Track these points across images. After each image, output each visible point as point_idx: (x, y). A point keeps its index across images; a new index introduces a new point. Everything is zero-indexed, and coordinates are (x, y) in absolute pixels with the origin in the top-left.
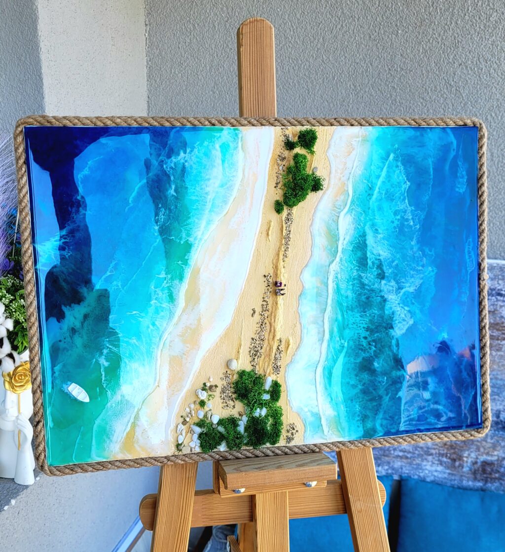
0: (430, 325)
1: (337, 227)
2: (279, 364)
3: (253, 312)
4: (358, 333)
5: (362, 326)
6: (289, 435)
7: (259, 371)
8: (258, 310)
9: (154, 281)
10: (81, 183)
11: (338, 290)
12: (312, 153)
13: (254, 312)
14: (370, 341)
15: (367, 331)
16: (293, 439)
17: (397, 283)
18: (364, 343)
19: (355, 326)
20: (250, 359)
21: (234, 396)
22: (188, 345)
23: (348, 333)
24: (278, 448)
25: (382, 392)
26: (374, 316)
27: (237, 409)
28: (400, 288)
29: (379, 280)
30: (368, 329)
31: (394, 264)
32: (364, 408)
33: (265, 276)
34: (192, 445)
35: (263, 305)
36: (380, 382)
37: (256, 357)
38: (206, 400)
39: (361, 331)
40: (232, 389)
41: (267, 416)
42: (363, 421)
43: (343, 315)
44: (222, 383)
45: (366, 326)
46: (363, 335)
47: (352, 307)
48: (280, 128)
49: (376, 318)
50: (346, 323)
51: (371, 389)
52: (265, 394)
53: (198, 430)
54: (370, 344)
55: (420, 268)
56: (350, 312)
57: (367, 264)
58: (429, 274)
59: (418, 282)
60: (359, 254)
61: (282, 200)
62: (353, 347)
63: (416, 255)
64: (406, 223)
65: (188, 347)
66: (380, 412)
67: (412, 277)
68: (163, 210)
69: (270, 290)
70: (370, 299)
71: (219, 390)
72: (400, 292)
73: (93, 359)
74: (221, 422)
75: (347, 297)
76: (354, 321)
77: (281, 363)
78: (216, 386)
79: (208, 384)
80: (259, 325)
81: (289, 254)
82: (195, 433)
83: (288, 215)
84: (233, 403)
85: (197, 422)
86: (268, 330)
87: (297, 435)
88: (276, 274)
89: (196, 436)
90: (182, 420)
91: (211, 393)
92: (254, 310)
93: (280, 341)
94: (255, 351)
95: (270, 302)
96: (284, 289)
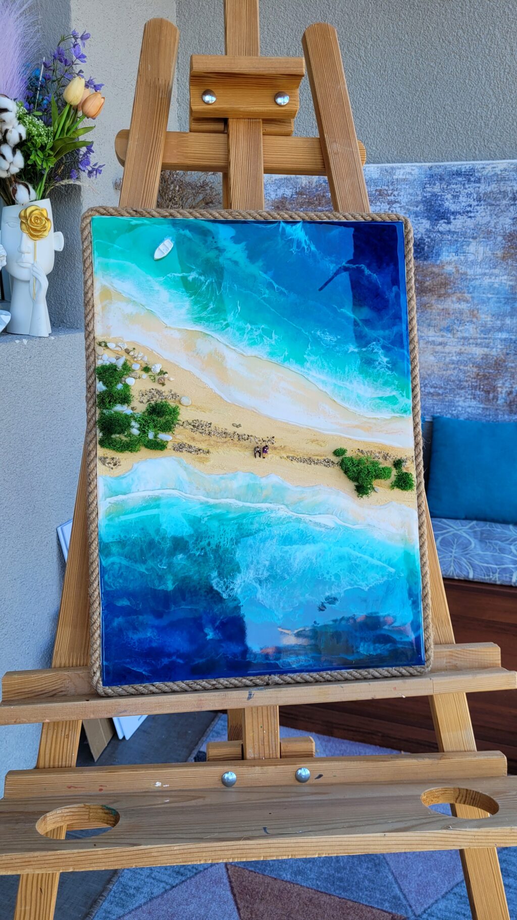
0: (221, 618)
1: (322, 512)
2: (184, 450)
3: (238, 424)
4: (214, 536)
5: (222, 540)
6: (108, 461)
7: (178, 429)
8: (239, 431)
9: (268, 328)
10: (357, 267)
11: (258, 513)
12: (392, 487)
13: (237, 427)
14: (205, 550)
15: (216, 546)
16: (104, 465)
17: (266, 579)
18: (204, 543)
19: (222, 532)
20: (190, 421)
21: (153, 402)
22: (206, 358)
23: (215, 524)
24: (95, 446)
25: (150, 563)
26: (232, 554)
27: (138, 406)
28: (260, 582)
29: (269, 559)
30: (218, 546)
31: (286, 575)
32: (134, 543)
33: (273, 437)
34: (105, 357)
35: (244, 435)
36: (161, 561)
37: (192, 427)
38: (150, 373)
39: (216, 539)
40: (160, 400)
41: (130, 435)
42: (120, 542)
43: (233, 519)
44: (167, 391)
45: (221, 544)
46: (212, 542)
47: (241, 529)
48: (413, 455)
49: (230, 556)
50: (225, 523)
51: (154, 551)
52: (153, 433)
53: (120, 363)
54: (202, 549)
55: (282, 605)
56: (236, 526)
57: (285, 545)
58: (276, 615)
59: (267, 603)
60: (296, 536)
61: (347, 456)
62: (200, 531)
63: (295, 599)
64: (327, 587)
66: (128, 561)
67: (273, 596)
68: (335, 340)
70: (250, 549)
71: (160, 388)
72: (256, 582)
73: (195, 266)
74: (127, 386)
75: (252, 523)
76: (227, 531)
77: (185, 452)
78: (163, 384)
79: (166, 376)
80: (223, 430)
81: (295, 462)
82: (117, 359)
83: (332, 462)
84: (145, 401)
85: (128, 363)
86: (219, 440)
87: (108, 469)
88: (275, 448)
89: (114, 361)
90: (130, 348)
91: (157, 379)
92: (240, 425)
93: (208, 452)
94: (198, 426)
95: (246, 443)
96: (260, 456)
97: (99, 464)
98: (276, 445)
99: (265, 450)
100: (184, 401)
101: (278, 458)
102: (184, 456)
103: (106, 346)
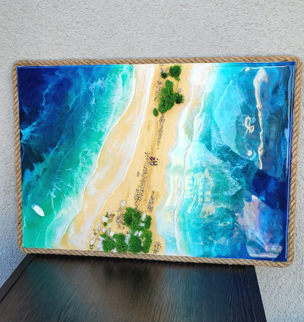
2: (151, 206)
6: (156, 249)
7: (140, 209)
8: (141, 173)
12: (178, 80)
16: (158, 251)
20: (135, 201)
21: (124, 222)
22: (99, 190)
24: (148, 255)
27: (126, 230)
33: (146, 153)
34: (99, 246)
35: (144, 170)
37: (138, 201)
38: (107, 223)
40: (123, 218)
41: (142, 236)
44: (118, 213)
48: (159, 64)
52: (141, 223)
61: (158, 108)
65: (99, 191)
69: (149, 161)
71: (116, 217)
74: (115, 236)
77: (153, 205)
78: (114, 215)
79: (109, 213)
80: (141, 182)
81: (161, 140)
82: (100, 240)
83: (161, 117)
84: (123, 226)
85: (101, 234)
86: (147, 185)
87: (160, 249)
88: (152, 152)
89: (101, 242)
90: (94, 232)
91: (111, 219)
92: (138, 173)
93: (153, 192)
94: (138, 197)
95: (148, 169)
96: (157, 162)
97: (158, 254)
98: (150, 151)
99: (152, 159)
100: (123, 204)
101: (158, 151)
102: (155, 205)
103: (92, 246)
